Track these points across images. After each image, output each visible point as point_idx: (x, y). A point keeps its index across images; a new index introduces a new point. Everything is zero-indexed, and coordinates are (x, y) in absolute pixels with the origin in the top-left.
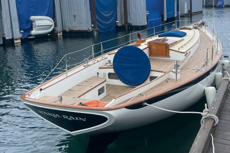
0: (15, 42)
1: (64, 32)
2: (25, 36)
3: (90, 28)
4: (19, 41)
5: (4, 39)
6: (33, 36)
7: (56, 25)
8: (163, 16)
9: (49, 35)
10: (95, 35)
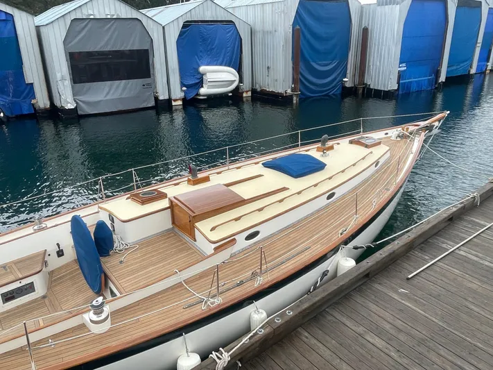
0: (174, 103)
1: (254, 91)
2: (191, 95)
3: (289, 91)
4: (180, 103)
5: (156, 99)
6: (203, 96)
7: (241, 81)
8: (438, 74)
9: (230, 94)
10: (295, 102)
